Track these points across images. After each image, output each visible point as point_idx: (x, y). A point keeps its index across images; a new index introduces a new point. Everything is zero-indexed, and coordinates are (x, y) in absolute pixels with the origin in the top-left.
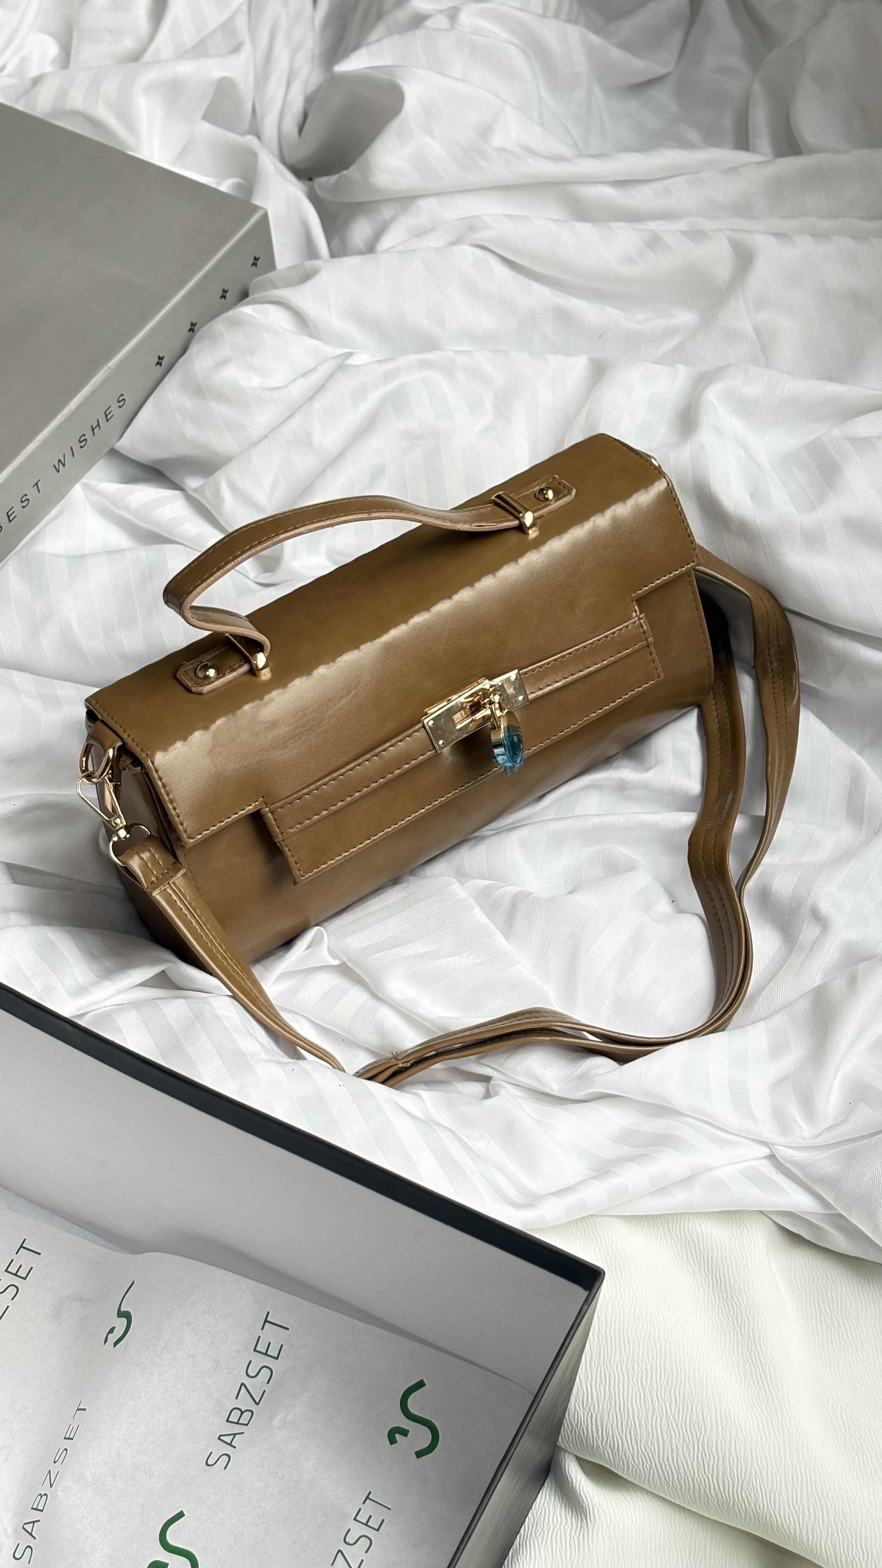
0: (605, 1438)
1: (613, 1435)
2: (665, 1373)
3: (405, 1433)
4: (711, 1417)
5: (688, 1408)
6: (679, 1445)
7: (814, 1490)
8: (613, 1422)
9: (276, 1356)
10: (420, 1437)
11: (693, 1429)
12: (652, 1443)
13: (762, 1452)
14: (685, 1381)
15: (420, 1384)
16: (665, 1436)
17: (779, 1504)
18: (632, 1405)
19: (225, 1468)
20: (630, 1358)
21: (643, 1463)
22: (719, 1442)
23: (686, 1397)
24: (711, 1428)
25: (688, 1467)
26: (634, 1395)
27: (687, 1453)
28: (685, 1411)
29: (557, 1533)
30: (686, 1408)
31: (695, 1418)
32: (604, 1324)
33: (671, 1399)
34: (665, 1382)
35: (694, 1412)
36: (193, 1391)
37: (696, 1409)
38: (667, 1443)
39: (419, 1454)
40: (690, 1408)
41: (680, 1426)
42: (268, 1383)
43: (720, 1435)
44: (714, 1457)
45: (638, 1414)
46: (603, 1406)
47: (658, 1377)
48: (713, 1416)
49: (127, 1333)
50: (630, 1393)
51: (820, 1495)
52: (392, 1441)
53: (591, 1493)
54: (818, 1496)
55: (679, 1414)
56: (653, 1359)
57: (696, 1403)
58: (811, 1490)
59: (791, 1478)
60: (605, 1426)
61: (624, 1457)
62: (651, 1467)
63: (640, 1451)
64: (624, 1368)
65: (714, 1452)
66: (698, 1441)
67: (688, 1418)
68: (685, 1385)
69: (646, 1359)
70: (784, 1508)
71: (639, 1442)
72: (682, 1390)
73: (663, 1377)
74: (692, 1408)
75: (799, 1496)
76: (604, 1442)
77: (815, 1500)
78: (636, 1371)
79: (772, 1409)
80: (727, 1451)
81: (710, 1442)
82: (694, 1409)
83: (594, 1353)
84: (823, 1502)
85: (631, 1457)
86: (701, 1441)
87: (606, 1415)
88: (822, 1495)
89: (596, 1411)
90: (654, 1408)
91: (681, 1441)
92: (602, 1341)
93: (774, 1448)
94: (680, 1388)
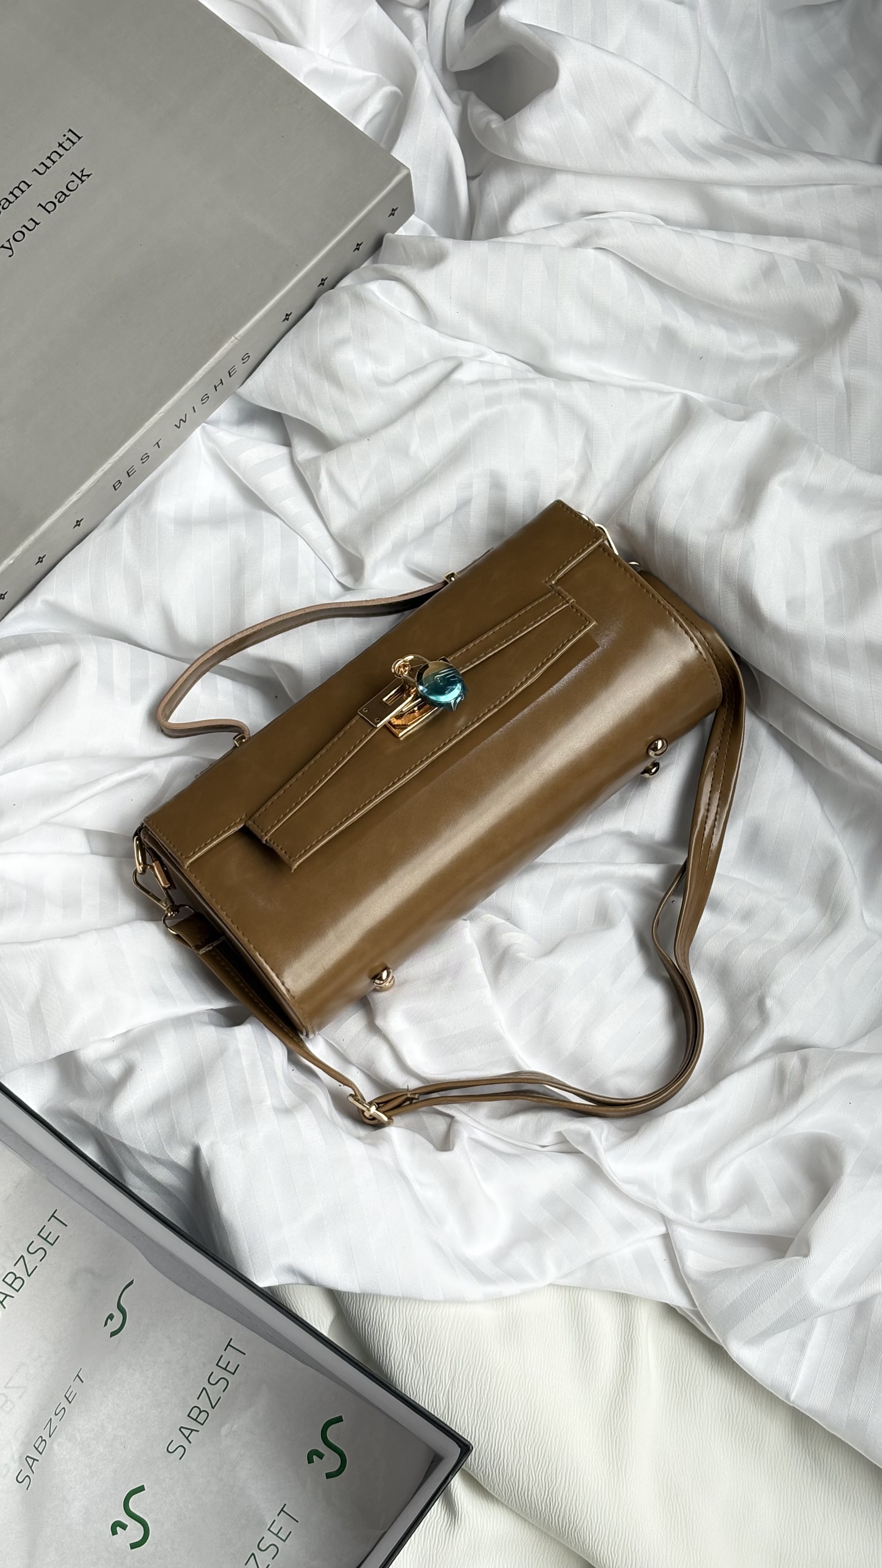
0: (480, 1466)
1: (486, 1466)
2: (534, 1432)
3: (321, 1456)
4: (562, 1473)
5: (546, 1463)
6: (534, 1488)
7: (629, 1545)
8: (488, 1458)
9: (233, 1372)
10: (332, 1462)
11: (546, 1479)
12: (514, 1480)
13: (595, 1509)
14: (548, 1441)
15: (339, 1420)
16: (525, 1477)
17: (601, 1549)
18: (504, 1451)
19: (180, 1459)
20: (509, 1416)
21: (505, 1491)
22: (564, 1494)
23: (546, 1455)
24: (560, 1482)
25: (538, 1504)
26: (507, 1444)
27: (539, 1494)
28: (543, 1465)
29: (431, 1524)
30: (544, 1462)
31: (550, 1471)
32: (494, 1384)
33: (534, 1453)
34: (533, 1439)
35: (550, 1468)
36: (165, 1387)
37: (552, 1465)
38: (526, 1484)
39: (329, 1476)
40: (547, 1463)
41: (537, 1475)
42: (224, 1391)
43: (566, 1489)
44: (559, 1504)
45: (508, 1458)
46: (482, 1445)
47: (528, 1434)
48: (564, 1474)
49: (122, 1328)
50: (505, 1440)
51: (633, 1550)
52: (310, 1461)
53: (462, 1500)
54: (631, 1550)
55: (538, 1465)
56: (527, 1420)
57: (553, 1460)
58: (627, 1544)
59: (613, 1533)
60: (481, 1459)
61: (491, 1483)
62: (511, 1495)
63: (504, 1483)
64: (503, 1421)
65: (559, 1499)
66: (549, 1489)
67: (545, 1471)
68: (547, 1444)
69: (521, 1418)
70: (604, 1552)
71: (504, 1477)
72: (544, 1449)
73: (532, 1435)
74: (549, 1464)
75: (616, 1547)
76: (479, 1469)
77: (629, 1552)
78: (512, 1426)
79: (611, 1474)
80: (569, 1502)
81: (558, 1492)
82: (550, 1465)
83: (482, 1406)
84: (634, 1555)
85: (497, 1485)
86: (551, 1489)
87: (483, 1452)
88: (635, 1550)
89: (476, 1446)
90: (520, 1456)
91: (536, 1485)
92: (490, 1397)
93: (606, 1507)
94: (543, 1447)
